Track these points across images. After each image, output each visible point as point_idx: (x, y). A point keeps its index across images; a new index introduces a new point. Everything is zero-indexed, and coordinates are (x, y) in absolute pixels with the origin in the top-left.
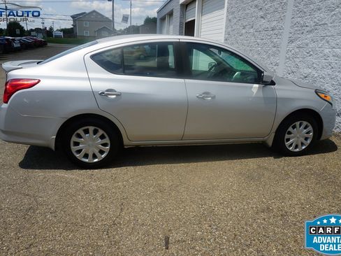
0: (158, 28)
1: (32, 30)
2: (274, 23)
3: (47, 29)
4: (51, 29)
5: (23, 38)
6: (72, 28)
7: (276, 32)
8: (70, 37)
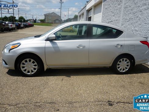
0: (78, 19)
1: (28, 20)
2: (117, 18)
3: (34, 20)
4: (36, 19)
5: (25, 23)
6: (44, 19)
7: (118, 21)
8: (43, 23)
